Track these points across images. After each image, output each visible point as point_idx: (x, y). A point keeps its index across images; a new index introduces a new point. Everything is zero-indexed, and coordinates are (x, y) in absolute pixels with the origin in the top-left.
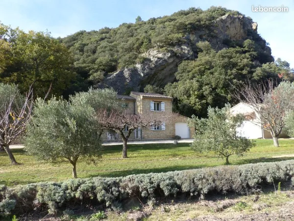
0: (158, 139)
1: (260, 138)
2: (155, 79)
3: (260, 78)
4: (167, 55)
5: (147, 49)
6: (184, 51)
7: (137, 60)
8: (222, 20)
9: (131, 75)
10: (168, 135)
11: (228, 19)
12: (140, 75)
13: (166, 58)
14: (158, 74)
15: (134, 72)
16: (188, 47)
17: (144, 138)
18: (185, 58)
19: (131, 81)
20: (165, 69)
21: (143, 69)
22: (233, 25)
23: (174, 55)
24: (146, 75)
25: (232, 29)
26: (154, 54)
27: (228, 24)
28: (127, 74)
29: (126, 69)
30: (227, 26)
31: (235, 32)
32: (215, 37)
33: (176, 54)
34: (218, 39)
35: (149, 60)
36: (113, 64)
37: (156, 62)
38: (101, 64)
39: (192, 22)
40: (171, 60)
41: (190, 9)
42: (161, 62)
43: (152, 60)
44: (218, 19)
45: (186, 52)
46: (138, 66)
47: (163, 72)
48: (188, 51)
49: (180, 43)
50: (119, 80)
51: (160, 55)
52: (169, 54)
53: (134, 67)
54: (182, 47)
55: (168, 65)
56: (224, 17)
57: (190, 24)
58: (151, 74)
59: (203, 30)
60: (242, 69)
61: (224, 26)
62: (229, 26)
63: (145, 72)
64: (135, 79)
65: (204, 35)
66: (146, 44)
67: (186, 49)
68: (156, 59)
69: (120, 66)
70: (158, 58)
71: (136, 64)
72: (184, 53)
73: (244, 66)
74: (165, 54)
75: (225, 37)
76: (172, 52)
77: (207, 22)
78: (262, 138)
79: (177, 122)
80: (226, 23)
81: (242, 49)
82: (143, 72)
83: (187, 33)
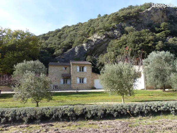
0: (82, 89)
1: (143, 89)
2: (96, 52)
3: (161, 48)
4: (103, 37)
5: (93, 34)
6: (115, 34)
7: (84, 41)
8: (147, 12)
9: (79, 50)
10: (88, 86)
11: (152, 10)
12: (85, 50)
13: (102, 39)
14: (98, 49)
15: (82, 48)
16: (118, 31)
17: (72, 88)
18: (115, 38)
19: (79, 53)
20: (102, 46)
21: (87, 46)
22: (156, 14)
23: (108, 36)
24: (89, 50)
25: (155, 17)
26: (95, 37)
27: (152, 14)
28: (77, 50)
29: (77, 47)
30: (152, 15)
31: (158, 18)
32: (140, 23)
33: (109, 36)
34: (142, 24)
35: (92, 41)
36: (71, 44)
37: (96, 42)
38: (63, 45)
39: (124, 15)
40: (106, 40)
41: (129, 6)
42: (98, 41)
43: (93, 40)
44: (144, 11)
45: (117, 34)
46: (84, 45)
47: (101, 47)
48: (118, 33)
49: (114, 29)
50: (71, 54)
51: (99, 37)
52: (105, 36)
53: (82, 46)
54: (115, 31)
55: (104, 43)
56: (149, 10)
57: (123, 16)
58: (92, 49)
59: (132, 19)
60: (148, 43)
61: (149, 15)
62: (153, 15)
63: (88, 48)
64: (81, 53)
65: (133, 22)
66: (92, 31)
67: (116, 32)
68: (96, 40)
69: (74, 45)
70: (97, 39)
71: (83, 43)
72: (115, 35)
73: (150, 41)
74: (102, 36)
75: (150, 22)
76: (106, 35)
77: (134, 14)
78: (144, 89)
79: (95, 79)
80: (150, 13)
81: (159, 29)
82: (87, 48)
83: (121, 22)
